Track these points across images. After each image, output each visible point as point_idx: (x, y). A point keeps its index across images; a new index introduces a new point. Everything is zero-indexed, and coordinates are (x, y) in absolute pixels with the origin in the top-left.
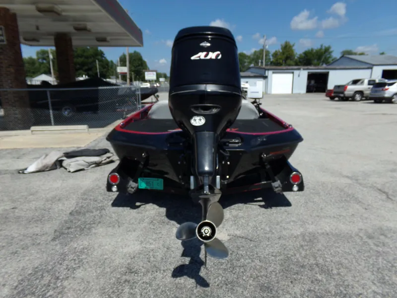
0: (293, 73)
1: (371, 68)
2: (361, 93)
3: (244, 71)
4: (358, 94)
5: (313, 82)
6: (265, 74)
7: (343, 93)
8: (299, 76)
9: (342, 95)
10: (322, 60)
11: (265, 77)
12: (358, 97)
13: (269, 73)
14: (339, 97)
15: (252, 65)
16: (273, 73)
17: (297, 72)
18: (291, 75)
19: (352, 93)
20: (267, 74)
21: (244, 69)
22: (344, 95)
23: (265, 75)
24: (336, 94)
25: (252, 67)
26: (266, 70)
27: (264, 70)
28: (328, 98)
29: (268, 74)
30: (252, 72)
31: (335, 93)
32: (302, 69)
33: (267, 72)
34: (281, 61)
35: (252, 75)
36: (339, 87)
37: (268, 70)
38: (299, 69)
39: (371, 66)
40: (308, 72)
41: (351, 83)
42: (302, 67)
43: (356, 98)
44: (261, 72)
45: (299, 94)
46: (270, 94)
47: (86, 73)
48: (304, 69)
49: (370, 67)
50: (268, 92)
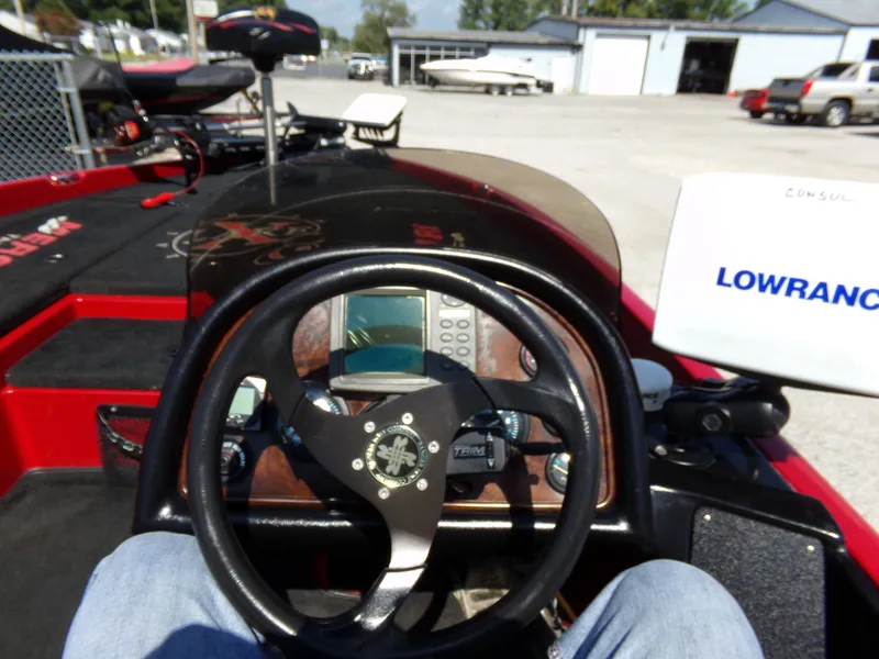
0: (648, 38)
1: (844, 33)
2: (846, 102)
3: (523, 30)
4: (838, 106)
5: (694, 65)
6: (577, 38)
7: (796, 101)
8: (663, 47)
9: (793, 109)
10: (713, 7)
11: (576, 48)
12: (836, 115)
13: (588, 37)
14: (777, 112)
15: (546, 13)
16: (599, 36)
17: (657, 36)
18: (644, 43)
19: (821, 103)
20: (580, 40)
21: (522, 25)
22: (800, 107)
23: (576, 43)
24: (775, 105)
25: (545, 19)
26: (579, 26)
27: (575, 27)
28: (746, 114)
29: (585, 38)
30: (544, 33)
31: (772, 100)
32: (672, 29)
33: (582, 32)
34: (614, 7)
35: (543, 40)
36: (787, 82)
37: (586, 26)
38: (665, 28)
39: (843, 28)
40: (688, 38)
41: (819, 73)
42: (673, 24)
43: (829, 118)
44: (565, 32)
45: (659, 96)
46: (584, 95)
47: (127, 15)
48: (678, 29)
49: (841, 29)
50: (582, 89)
